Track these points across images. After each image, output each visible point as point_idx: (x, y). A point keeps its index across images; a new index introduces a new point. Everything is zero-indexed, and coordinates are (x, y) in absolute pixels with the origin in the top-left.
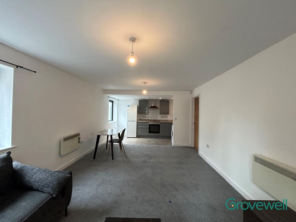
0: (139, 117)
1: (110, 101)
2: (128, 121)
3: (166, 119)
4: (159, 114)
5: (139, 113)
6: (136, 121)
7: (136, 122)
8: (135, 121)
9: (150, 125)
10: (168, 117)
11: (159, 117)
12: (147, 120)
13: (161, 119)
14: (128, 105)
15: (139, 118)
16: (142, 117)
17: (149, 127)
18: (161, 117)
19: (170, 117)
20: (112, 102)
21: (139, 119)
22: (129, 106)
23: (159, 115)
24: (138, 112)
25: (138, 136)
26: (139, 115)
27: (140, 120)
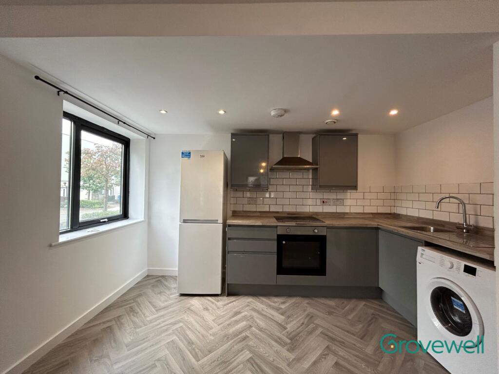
0: (232, 201)
1: (67, 115)
2: (185, 221)
3: (340, 209)
4: (310, 189)
5: (232, 186)
6: (221, 220)
7: (219, 227)
8: (215, 222)
9: (280, 238)
10: (348, 202)
11: (310, 202)
12: (263, 214)
13: (319, 209)
14: (186, 149)
15: (231, 208)
16: (245, 201)
17: (280, 247)
18: (319, 202)
19: (353, 202)
20: (126, 142)
21: (231, 212)
22: (186, 155)
23: (312, 195)
24: (226, 185)
25: (229, 290)
26: (232, 194)
27: (236, 214)
